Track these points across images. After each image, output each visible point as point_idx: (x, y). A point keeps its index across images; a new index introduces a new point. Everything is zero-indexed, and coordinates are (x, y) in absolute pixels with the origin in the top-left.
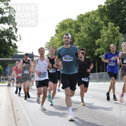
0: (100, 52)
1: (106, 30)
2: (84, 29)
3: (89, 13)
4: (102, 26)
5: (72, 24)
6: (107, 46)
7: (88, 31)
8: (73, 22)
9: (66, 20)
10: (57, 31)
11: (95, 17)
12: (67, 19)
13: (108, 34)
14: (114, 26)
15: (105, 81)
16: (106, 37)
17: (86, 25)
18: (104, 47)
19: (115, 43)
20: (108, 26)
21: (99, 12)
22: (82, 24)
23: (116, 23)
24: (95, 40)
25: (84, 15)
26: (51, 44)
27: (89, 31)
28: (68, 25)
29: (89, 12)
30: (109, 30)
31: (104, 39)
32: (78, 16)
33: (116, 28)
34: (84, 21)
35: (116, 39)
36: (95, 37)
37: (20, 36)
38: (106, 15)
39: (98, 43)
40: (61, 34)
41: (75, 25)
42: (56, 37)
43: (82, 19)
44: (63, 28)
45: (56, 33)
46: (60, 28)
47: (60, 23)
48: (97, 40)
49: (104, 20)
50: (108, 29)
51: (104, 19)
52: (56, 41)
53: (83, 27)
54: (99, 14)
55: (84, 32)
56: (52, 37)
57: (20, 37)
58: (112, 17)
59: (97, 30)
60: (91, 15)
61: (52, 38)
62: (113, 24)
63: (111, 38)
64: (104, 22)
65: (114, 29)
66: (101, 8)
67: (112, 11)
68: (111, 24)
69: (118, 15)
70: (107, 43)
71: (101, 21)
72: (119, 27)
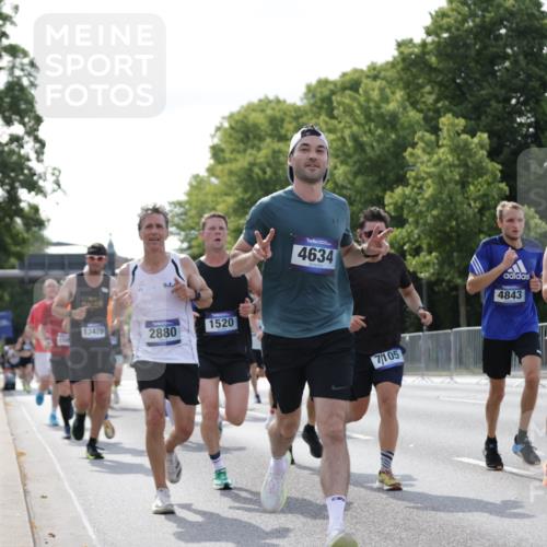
0: (404, 244)
1: (432, 148)
2: (334, 145)
3: (356, 76)
4: (415, 133)
5: (282, 120)
6: (434, 217)
7: (351, 151)
8: (285, 114)
9: (259, 105)
10: (216, 152)
11: (382, 90)
12: (260, 101)
13: (437, 164)
14: (465, 131)
15: (428, 369)
16: (429, 181)
17: (345, 127)
18: (421, 221)
19: (469, 205)
20: (440, 130)
21: (403, 69)
22: (326, 123)
23: (474, 117)
24: (384, 191)
25: (335, 83)
26: (190, 210)
27: (356, 150)
28: (267, 124)
29: (355, 71)
30: (442, 150)
31: (421, 188)
32: (309, 88)
33: (476, 140)
34: (333, 109)
35: (476, 187)
36: (385, 178)
37: (57, 173)
38: (430, 82)
39: (395, 204)
40: (234, 166)
42: (213, 180)
43: (327, 100)
44: (242, 141)
45: (212, 162)
46: (232, 140)
47: (231, 116)
48: (392, 191)
49: (423, 107)
50: (440, 143)
51: (424, 102)
52: (215, 195)
54: (401, 79)
55: (337, 157)
56: (196, 177)
57: (58, 177)
58: (458, 93)
59: (392, 149)
60: (365, 81)
61: (198, 185)
62: (461, 122)
63: (452, 185)
64: (421, 116)
65: (466, 144)
66: (411, 54)
67: (456, 66)
68: (453, 125)
69: (485, 84)
70: (435, 206)
71: (409, 108)
72: (485, 136)
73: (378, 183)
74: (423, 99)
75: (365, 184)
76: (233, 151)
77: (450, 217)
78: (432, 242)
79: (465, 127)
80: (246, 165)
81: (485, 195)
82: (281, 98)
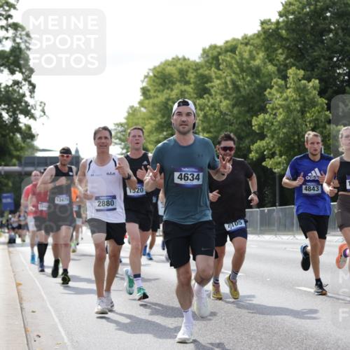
0: (265, 151)
1: (283, 89)
2: (220, 87)
3: (234, 43)
4: (272, 79)
5: (187, 71)
6: (284, 133)
7: (231, 91)
8: (189, 67)
9: (172, 62)
10: (145, 92)
11: (251, 52)
12: (173, 59)
13: (286, 99)
14: (304, 78)
15: (279, 230)
16: (281, 110)
17: (227, 76)
18: (276, 136)
19: (306, 125)
20: (288, 77)
21: (264, 39)
22: (215, 73)
23: (310, 69)
24: (252, 117)
25: (221, 48)
26: (128, 129)
27: (233, 92)
28: (177, 73)
29: (234, 39)
30: (289, 90)
31: (275, 114)
32: (204, 50)
33: (311, 84)
34: (219, 64)
35: (310, 114)
36: (252, 108)
37: (43, 105)
38: (282, 47)
39: (259, 125)
40: (156, 101)
41: (195, 74)
42: (143, 109)
43: (216, 58)
44: (161, 84)
45: (142, 98)
46: (155, 84)
47: (155, 68)
48: (257, 116)
49: (277, 63)
50: (288, 86)
51: (278, 60)
52: (144, 119)
53: (218, 82)
54: (263, 45)
55: (222, 94)
56: (132, 107)
57: (43, 107)
58: (300, 54)
59: (257, 90)
60: (240, 46)
61: (133, 112)
62: (301, 73)
63: (295, 113)
64: (276, 68)
65: (305, 87)
66: (269, 29)
67: (298, 36)
68: (296, 74)
69: (316, 48)
70: (284, 126)
71: (268, 64)
72: (317, 81)
73: (248, 112)
74: (278, 58)
75: (240, 112)
76: (155, 91)
77: (294, 134)
78: (282, 149)
79: (304, 75)
80: (164, 100)
81: (317, 119)
82: (186, 57)
